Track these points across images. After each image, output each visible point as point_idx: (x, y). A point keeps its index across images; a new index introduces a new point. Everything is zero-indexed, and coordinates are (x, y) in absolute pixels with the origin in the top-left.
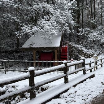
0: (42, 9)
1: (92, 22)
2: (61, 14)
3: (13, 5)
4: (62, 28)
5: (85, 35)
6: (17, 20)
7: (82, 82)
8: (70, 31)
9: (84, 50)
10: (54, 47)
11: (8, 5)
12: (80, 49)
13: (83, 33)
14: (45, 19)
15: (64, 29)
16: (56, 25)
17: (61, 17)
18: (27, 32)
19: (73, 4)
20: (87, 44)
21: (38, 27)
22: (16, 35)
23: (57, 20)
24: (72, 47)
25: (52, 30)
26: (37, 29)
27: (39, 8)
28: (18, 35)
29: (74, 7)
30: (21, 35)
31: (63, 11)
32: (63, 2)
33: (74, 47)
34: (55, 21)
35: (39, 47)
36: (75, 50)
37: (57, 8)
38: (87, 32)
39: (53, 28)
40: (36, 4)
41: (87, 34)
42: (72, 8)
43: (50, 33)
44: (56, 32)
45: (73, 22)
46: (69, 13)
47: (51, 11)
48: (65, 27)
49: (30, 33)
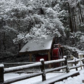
0: (34, 19)
1: (82, 25)
2: (51, 22)
3: (10, 18)
4: (53, 33)
5: (77, 38)
6: (13, 30)
7: (62, 80)
8: (60, 35)
9: (78, 51)
10: (46, 50)
11: (6, 19)
12: (73, 50)
13: (75, 36)
14: (36, 27)
15: (54, 33)
16: (46, 31)
17: (51, 24)
18: (21, 38)
19: (63, 13)
20: (81, 46)
21: (31, 33)
22: (13, 41)
23: (47, 27)
24: (67, 50)
25: (42, 35)
26: (29, 35)
27: (31, 19)
28: (15, 41)
29: (64, 15)
30: (17, 41)
31: (52, 19)
32: (52, 12)
33: (69, 49)
34: (45, 27)
35: (33, 50)
36: (69, 52)
37: (47, 17)
38: (79, 35)
39: (44, 33)
40: (28, 16)
41: (79, 37)
42: (62, 16)
43: (40, 38)
44: (46, 37)
45: (63, 28)
46: (57, 20)
47: (41, 20)
48: (55, 31)
49: (24, 39)
